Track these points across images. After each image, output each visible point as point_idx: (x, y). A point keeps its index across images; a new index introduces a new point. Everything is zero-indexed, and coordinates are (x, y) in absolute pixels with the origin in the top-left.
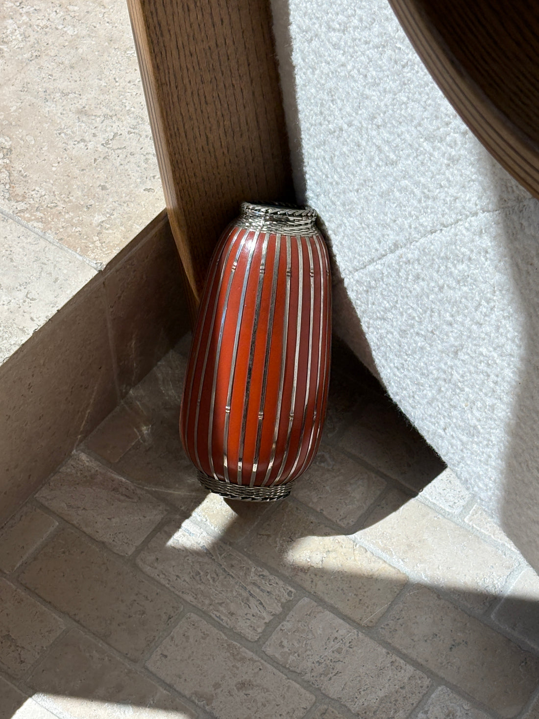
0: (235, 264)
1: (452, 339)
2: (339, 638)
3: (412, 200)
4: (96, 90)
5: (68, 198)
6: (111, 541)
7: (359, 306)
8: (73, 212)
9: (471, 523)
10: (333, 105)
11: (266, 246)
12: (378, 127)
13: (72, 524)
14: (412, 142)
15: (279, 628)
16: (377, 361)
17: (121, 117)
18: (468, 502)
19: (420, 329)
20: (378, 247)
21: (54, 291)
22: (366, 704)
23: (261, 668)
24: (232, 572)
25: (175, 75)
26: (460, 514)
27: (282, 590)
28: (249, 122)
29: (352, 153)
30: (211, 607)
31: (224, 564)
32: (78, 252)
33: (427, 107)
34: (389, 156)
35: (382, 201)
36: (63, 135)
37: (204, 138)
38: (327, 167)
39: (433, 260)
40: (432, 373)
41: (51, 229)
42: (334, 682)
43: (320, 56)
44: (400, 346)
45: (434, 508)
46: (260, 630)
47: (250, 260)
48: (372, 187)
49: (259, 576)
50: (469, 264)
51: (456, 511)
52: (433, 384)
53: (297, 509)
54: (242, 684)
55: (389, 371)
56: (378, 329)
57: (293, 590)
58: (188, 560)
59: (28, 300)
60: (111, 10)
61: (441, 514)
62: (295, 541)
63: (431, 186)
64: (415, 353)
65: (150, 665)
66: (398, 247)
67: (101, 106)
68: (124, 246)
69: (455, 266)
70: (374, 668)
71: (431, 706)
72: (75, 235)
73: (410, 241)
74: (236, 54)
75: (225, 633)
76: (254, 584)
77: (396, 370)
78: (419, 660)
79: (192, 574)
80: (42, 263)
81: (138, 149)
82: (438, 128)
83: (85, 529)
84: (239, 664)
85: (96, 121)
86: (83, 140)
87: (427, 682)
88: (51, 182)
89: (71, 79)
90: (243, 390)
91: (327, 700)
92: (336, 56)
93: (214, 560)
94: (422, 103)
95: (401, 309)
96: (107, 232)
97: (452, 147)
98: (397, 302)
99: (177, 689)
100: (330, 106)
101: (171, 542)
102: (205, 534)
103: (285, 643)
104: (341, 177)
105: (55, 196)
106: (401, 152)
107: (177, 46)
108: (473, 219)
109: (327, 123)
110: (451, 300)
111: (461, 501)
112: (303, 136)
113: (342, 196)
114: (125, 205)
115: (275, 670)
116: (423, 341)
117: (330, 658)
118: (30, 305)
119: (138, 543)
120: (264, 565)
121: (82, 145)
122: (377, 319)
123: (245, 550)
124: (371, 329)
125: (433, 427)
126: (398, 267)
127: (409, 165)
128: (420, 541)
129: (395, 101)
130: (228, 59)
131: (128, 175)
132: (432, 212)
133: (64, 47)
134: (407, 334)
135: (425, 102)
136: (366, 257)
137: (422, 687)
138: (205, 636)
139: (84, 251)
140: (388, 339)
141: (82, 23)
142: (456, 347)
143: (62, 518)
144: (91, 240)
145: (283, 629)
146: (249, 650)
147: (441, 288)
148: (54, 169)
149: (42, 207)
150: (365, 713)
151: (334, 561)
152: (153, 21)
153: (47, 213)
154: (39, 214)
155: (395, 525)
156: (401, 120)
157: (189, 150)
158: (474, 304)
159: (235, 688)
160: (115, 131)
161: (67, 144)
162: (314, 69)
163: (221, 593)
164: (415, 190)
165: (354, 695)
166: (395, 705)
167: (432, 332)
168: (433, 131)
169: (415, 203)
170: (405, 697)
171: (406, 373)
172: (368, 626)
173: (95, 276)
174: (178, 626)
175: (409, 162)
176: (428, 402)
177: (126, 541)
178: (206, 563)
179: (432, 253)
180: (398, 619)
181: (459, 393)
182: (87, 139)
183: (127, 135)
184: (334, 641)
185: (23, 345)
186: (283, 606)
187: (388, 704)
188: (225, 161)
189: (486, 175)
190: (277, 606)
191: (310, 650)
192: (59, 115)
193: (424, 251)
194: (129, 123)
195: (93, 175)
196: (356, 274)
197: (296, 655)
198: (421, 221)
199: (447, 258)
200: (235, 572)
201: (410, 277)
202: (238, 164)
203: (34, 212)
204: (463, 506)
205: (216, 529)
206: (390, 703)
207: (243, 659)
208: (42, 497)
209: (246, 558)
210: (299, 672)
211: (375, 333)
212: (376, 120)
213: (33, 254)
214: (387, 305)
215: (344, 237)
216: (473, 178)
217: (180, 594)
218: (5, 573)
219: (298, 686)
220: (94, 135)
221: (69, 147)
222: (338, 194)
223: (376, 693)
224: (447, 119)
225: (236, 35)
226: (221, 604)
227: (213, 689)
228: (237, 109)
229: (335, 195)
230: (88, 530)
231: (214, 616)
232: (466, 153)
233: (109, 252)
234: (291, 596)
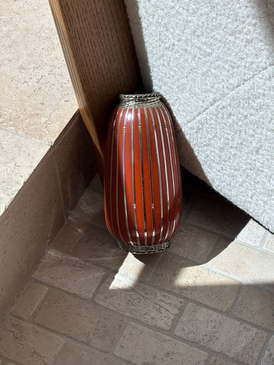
0: (125, 128)
1: (255, 144)
2: (213, 320)
3: (223, 72)
4: (26, 56)
5: (25, 112)
6: (79, 293)
7: (192, 142)
8: (29, 118)
9: (267, 249)
10: (167, 32)
11: (140, 115)
12: (198, 36)
13: (55, 287)
14: (221, 39)
15: (180, 321)
16: (205, 170)
17: (43, 67)
18: (262, 238)
19: (233, 144)
20: (203, 105)
21: (30, 160)
22: (236, 352)
23: (176, 343)
24: (147, 296)
25: (78, 32)
26: (260, 246)
27: (176, 301)
28: (118, 54)
29: (182, 56)
30: (141, 317)
31: (143, 294)
32: (37, 138)
33: (230, 16)
34: (206, 51)
35: (204, 78)
36: (14, 81)
37: (96, 65)
38: (165, 69)
39: (240, 102)
40: (242, 167)
41: (19, 129)
42: (216, 344)
43: (157, 7)
44: (220, 157)
45: (245, 245)
46: (170, 324)
47: (132, 124)
48: (196, 72)
49: (163, 296)
50: (263, 98)
51: (258, 244)
52: (242, 173)
53: (174, 258)
54: (168, 353)
55: (213, 174)
56: (205, 152)
57: (182, 300)
58: (122, 295)
59: (16, 167)
60: (24, 15)
61: (250, 247)
62: (177, 275)
63: (236, 60)
64: (230, 159)
65: (116, 353)
66: (216, 101)
67: (31, 63)
68: (61, 131)
69: (254, 101)
70: (235, 332)
71: (271, 346)
72: (33, 130)
73: (223, 95)
74: (107, 17)
75: (152, 329)
76: (161, 300)
77: (218, 172)
78: (258, 324)
79: (126, 301)
80: (20, 147)
81: (56, 82)
82: (238, 26)
83: (63, 289)
84: (164, 344)
85: (30, 71)
86: (25, 82)
87: (265, 334)
88: (14, 105)
89: (11, 52)
90: (141, 195)
91: (215, 354)
92: (167, 5)
93: (136, 292)
94: (227, 15)
95: (220, 136)
96: (50, 125)
97: (247, 35)
98: (216, 133)
99: (134, 363)
100: (165, 34)
101: (111, 287)
102: (128, 280)
103: (185, 328)
104: (175, 72)
105: (17, 112)
106: (214, 47)
107: (78, 16)
108: (264, 71)
109: (164, 44)
110: (253, 122)
111: (258, 239)
112: (149, 56)
113: (177, 83)
114: (56, 110)
115: (184, 344)
116: (235, 151)
117: (211, 332)
118: (18, 169)
119: (94, 291)
120: (164, 290)
121: (25, 84)
122: (204, 146)
123: (152, 284)
124: (200, 153)
125: (244, 198)
126: (216, 113)
127: (220, 52)
128: (242, 263)
129: (208, 18)
130: (104, 20)
131: (54, 95)
132: (237, 75)
133: (3, 37)
134: (225, 149)
135: (229, 13)
136: (195, 113)
137: (263, 337)
138: (142, 332)
139: (41, 137)
140: (212, 156)
141: (10, 24)
142: (257, 148)
143: (50, 285)
144: (43, 131)
145: (182, 321)
146: (167, 335)
147: (246, 117)
148: (13, 99)
149: (12, 119)
150: (237, 356)
151: (200, 281)
152: (64, 3)
153: (16, 121)
154: (11, 123)
155: (227, 257)
156: (213, 28)
157: (89, 73)
158: (269, 120)
159: (164, 357)
160: (41, 74)
161: (17, 85)
162: (153, 15)
163: (145, 309)
164: (225, 66)
165: (229, 348)
166: (252, 349)
167: (241, 144)
168: (235, 29)
169: (226, 73)
170: (256, 344)
171: (224, 172)
172: (227, 312)
173: (49, 149)
174: (126, 330)
175: (220, 51)
176: (240, 185)
177: (86, 291)
178: (132, 294)
179: (239, 98)
180: (241, 305)
181: (261, 174)
182: (27, 81)
183: (48, 76)
184: (211, 322)
185: (20, 190)
186: (179, 309)
187: (248, 350)
188: (108, 77)
189: (271, 44)
190: (176, 309)
191: (199, 329)
192: (9, 71)
193: (233, 98)
194: (48, 70)
195: (35, 98)
196: (189, 124)
197: (192, 333)
198: (230, 82)
199: (249, 98)
200: (149, 296)
201: (225, 116)
202: (115, 78)
203: (8, 122)
204: (260, 241)
205: (133, 276)
206: (249, 349)
207: (165, 341)
208: (36, 276)
209: (153, 288)
210: (196, 342)
211: (203, 155)
212: (197, 33)
213: (13, 143)
214: (210, 136)
215: (179, 105)
216: (263, 48)
217: (123, 313)
218: (25, 320)
219: (197, 349)
220: (31, 78)
221: (19, 86)
222: (174, 82)
223: (240, 345)
224: (243, 19)
225: (106, 7)
226: (146, 314)
227: (153, 359)
228: (111, 47)
229: (172, 84)
230: (65, 289)
231: (144, 321)
232: (257, 35)
233: (54, 135)
234: (182, 304)
